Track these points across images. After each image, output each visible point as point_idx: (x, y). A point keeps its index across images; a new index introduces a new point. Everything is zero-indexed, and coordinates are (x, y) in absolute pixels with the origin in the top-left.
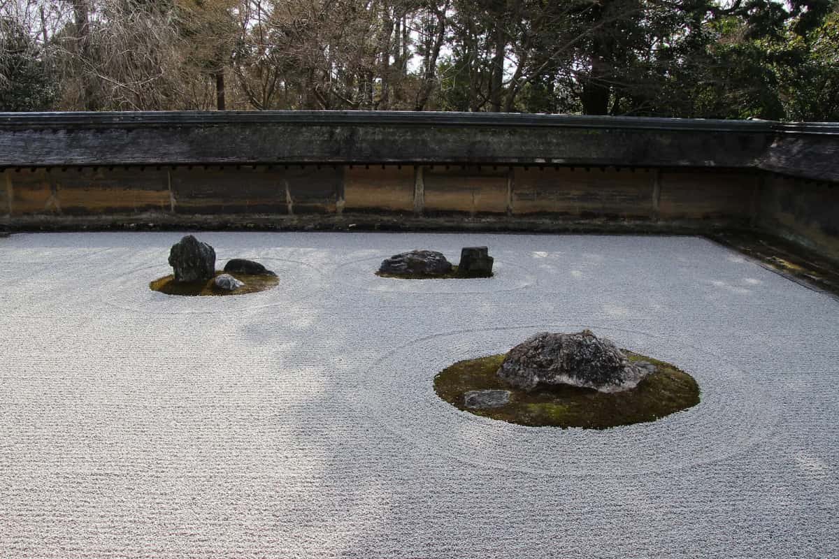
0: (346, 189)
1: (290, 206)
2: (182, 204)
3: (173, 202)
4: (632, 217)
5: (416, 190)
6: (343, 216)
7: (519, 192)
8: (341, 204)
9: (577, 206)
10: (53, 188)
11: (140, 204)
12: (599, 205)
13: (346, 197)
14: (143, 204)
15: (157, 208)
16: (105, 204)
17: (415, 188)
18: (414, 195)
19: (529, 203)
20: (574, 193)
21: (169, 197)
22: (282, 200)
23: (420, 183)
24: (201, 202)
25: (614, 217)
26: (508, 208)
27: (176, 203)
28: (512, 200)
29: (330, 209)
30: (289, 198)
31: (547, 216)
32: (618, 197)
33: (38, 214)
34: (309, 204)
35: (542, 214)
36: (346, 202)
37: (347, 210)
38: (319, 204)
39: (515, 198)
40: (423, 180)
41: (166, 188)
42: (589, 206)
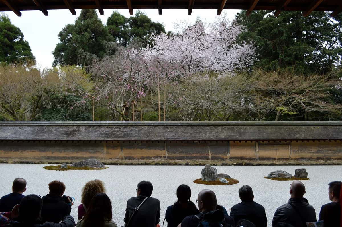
0: (230, 150)
1: (210, 157)
2: (170, 156)
3: (167, 155)
4: (336, 159)
5: (256, 150)
6: (230, 160)
7: (293, 150)
8: (229, 155)
9: (315, 155)
10: (122, 149)
11: (154, 156)
12: (323, 155)
13: (230, 153)
14: (155, 155)
15: (161, 157)
16: (141, 156)
17: (255, 150)
18: (255, 152)
19: (297, 155)
20: (313, 150)
21: (165, 153)
22: (207, 154)
23: (257, 147)
24: (178, 155)
25: (329, 159)
26: (289, 157)
27: (168, 155)
28: (291, 153)
29: (225, 157)
30: (210, 153)
31: (304, 159)
32: (330, 151)
33: (115, 159)
34: (217, 156)
35: (302, 158)
36: (230, 155)
37: (231, 158)
38: (221, 156)
39: (292, 152)
40: (258, 146)
41: (164, 149)
42: (320, 155)
